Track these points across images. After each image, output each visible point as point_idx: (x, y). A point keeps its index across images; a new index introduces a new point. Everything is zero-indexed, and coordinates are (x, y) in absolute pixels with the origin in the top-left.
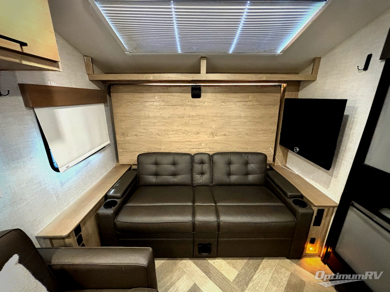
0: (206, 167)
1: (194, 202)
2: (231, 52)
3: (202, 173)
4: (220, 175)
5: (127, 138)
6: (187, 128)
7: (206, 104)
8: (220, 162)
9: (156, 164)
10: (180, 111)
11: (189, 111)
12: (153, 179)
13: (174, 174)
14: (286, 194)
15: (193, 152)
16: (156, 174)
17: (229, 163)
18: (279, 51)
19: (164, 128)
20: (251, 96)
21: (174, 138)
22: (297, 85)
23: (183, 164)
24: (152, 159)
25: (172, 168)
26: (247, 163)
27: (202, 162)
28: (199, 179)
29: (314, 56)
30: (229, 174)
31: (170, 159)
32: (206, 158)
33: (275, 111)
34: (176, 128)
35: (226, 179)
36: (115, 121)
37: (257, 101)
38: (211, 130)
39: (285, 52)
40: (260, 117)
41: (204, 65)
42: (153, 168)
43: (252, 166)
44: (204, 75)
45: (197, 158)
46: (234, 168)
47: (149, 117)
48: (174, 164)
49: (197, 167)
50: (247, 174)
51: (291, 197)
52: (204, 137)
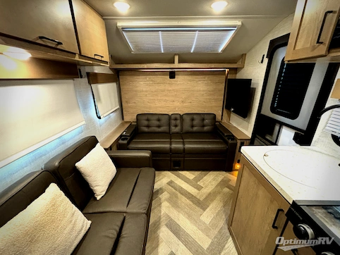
0: (178, 122)
1: (171, 139)
2: (192, 51)
3: (176, 126)
4: (187, 127)
5: (129, 105)
6: (167, 98)
7: (178, 83)
8: (187, 119)
9: (148, 120)
10: (162, 87)
11: (168, 87)
12: (146, 129)
13: (159, 127)
14: (224, 134)
15: (170, 113)
16: (148, 126)
17: (193, 120)
18: (220, 51)
19: (152, 98)
20: (207, 77)
21: (158, 104)
22: (235, 70)
23: (164, 120)
24: (145, 117)
25: (158, 123)
26: (203, 120)
27: (176, 119)
28: (174, 129)
29: (242, 53)
30: (192, 126)
31: (156, 117)
32: (178, 117)
33: (222, 86)
34: (159, 98)
35: (190, 129)
36: (122, 93)
37: (210, 80)
38: (181, 99)
39: (223, 51)
40: (212, 91)
41: (177, 58)
42: (146, 123)
43: (207, 121)
44: (177, 65)
45: (173, 117)
46: (195, 123)
47: (143, 91)
48: (159, 120)
49: (173, 122)
50: (204, 126)
51: (227, 136)
52: (177, 104)
